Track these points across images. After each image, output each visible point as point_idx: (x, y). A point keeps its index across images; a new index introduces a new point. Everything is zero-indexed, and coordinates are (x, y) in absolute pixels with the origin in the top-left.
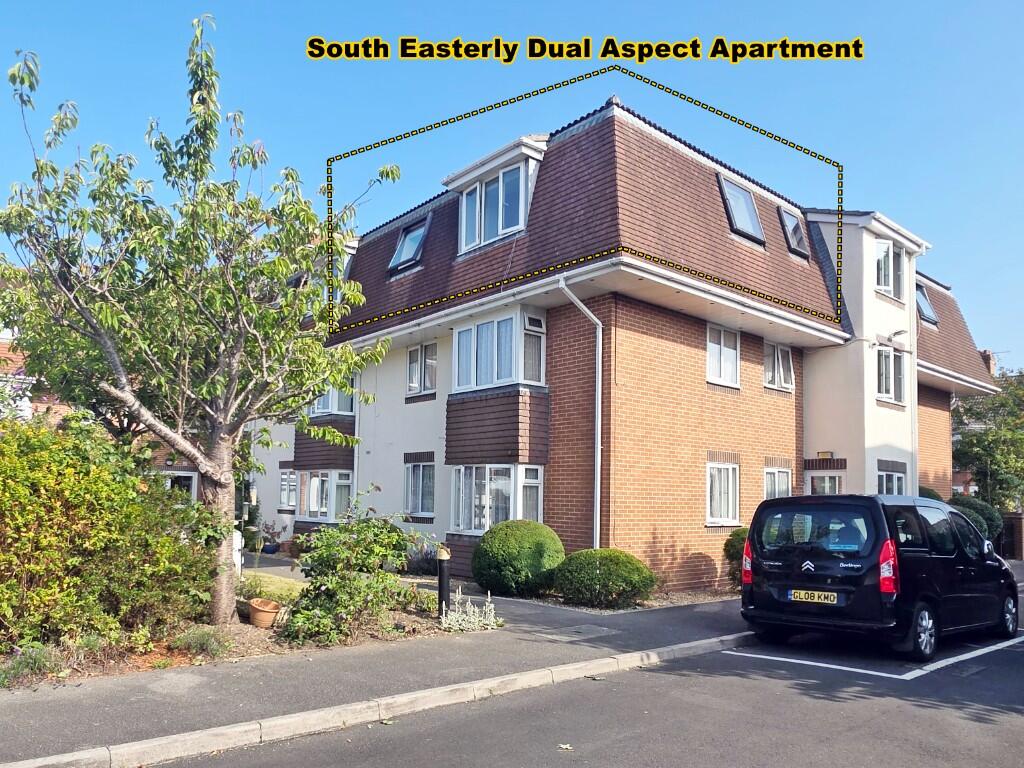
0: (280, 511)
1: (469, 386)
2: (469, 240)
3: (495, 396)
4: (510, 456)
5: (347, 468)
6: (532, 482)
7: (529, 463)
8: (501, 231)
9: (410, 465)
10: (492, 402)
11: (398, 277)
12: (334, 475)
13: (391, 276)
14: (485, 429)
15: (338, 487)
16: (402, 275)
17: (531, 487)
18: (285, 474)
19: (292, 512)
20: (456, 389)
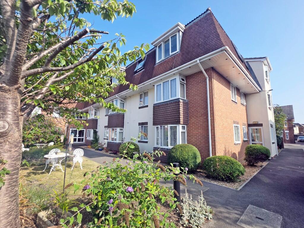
0: (104, 139)
1: (161, 101)
2: (159, 59)
3: (170, 103)
4: (177, 122)
5: (122, 127)
6: (184, 131)
7: (183, 124)
8: (171, 54)
9: (140, 126)
10: (169, 105)
11: (137, 74)
12: (118, 129)
13: (135, 74)
14: (167, 114)
15: (119, 132)
16: (138, 73)
17: (183, 132)
18: (106, 129)
19: (107, 139)
20: (156, 102)
